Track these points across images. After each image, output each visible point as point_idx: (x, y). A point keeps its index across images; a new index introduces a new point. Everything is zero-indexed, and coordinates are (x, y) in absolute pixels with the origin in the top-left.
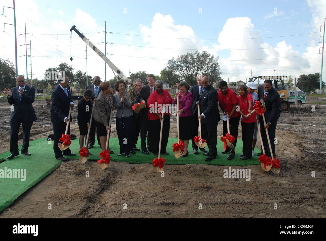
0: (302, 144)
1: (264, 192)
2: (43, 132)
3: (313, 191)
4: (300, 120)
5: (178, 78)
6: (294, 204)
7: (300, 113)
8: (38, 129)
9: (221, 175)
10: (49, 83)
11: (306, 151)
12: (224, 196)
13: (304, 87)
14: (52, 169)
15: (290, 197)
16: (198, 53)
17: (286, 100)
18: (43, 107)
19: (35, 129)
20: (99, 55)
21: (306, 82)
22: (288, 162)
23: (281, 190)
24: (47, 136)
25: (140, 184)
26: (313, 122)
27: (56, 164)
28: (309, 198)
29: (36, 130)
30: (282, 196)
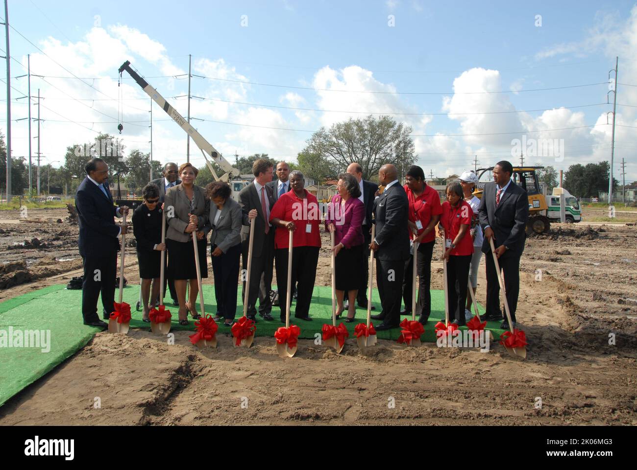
0: (573, 301)
1: (496, 395)
2: (61, 272)
3: (591, 392)
4: (569, 254)
5: (332, 168)
6: (554, 418)
7: (569, 240)
8: (49, 267)
9: (412, 361)
10: (76, 175)
11: (580, 314)
12: (418, 402)
13: (577, 189)
14: (76, 346)
15: (547, 405)
16: (371, 119)
17: (543, 213)
18: (61, 222)
19: (44, 267)
20: (176, 120)
21: (582, 179)
22: (545, 336)
23: (529, 390)
24: (68, 280)
25: (251, 378)
26: (594, 257)
27: (85, 337)
28: (583, 407)
29: (46, 268)
30: (532, 402)
